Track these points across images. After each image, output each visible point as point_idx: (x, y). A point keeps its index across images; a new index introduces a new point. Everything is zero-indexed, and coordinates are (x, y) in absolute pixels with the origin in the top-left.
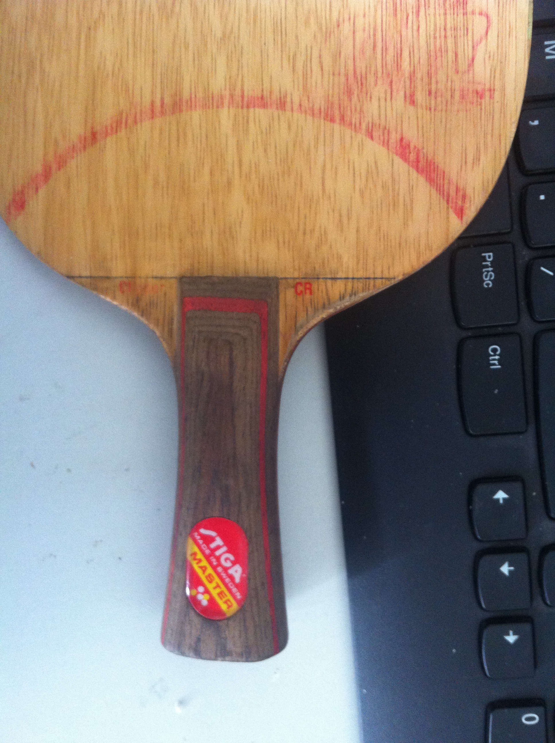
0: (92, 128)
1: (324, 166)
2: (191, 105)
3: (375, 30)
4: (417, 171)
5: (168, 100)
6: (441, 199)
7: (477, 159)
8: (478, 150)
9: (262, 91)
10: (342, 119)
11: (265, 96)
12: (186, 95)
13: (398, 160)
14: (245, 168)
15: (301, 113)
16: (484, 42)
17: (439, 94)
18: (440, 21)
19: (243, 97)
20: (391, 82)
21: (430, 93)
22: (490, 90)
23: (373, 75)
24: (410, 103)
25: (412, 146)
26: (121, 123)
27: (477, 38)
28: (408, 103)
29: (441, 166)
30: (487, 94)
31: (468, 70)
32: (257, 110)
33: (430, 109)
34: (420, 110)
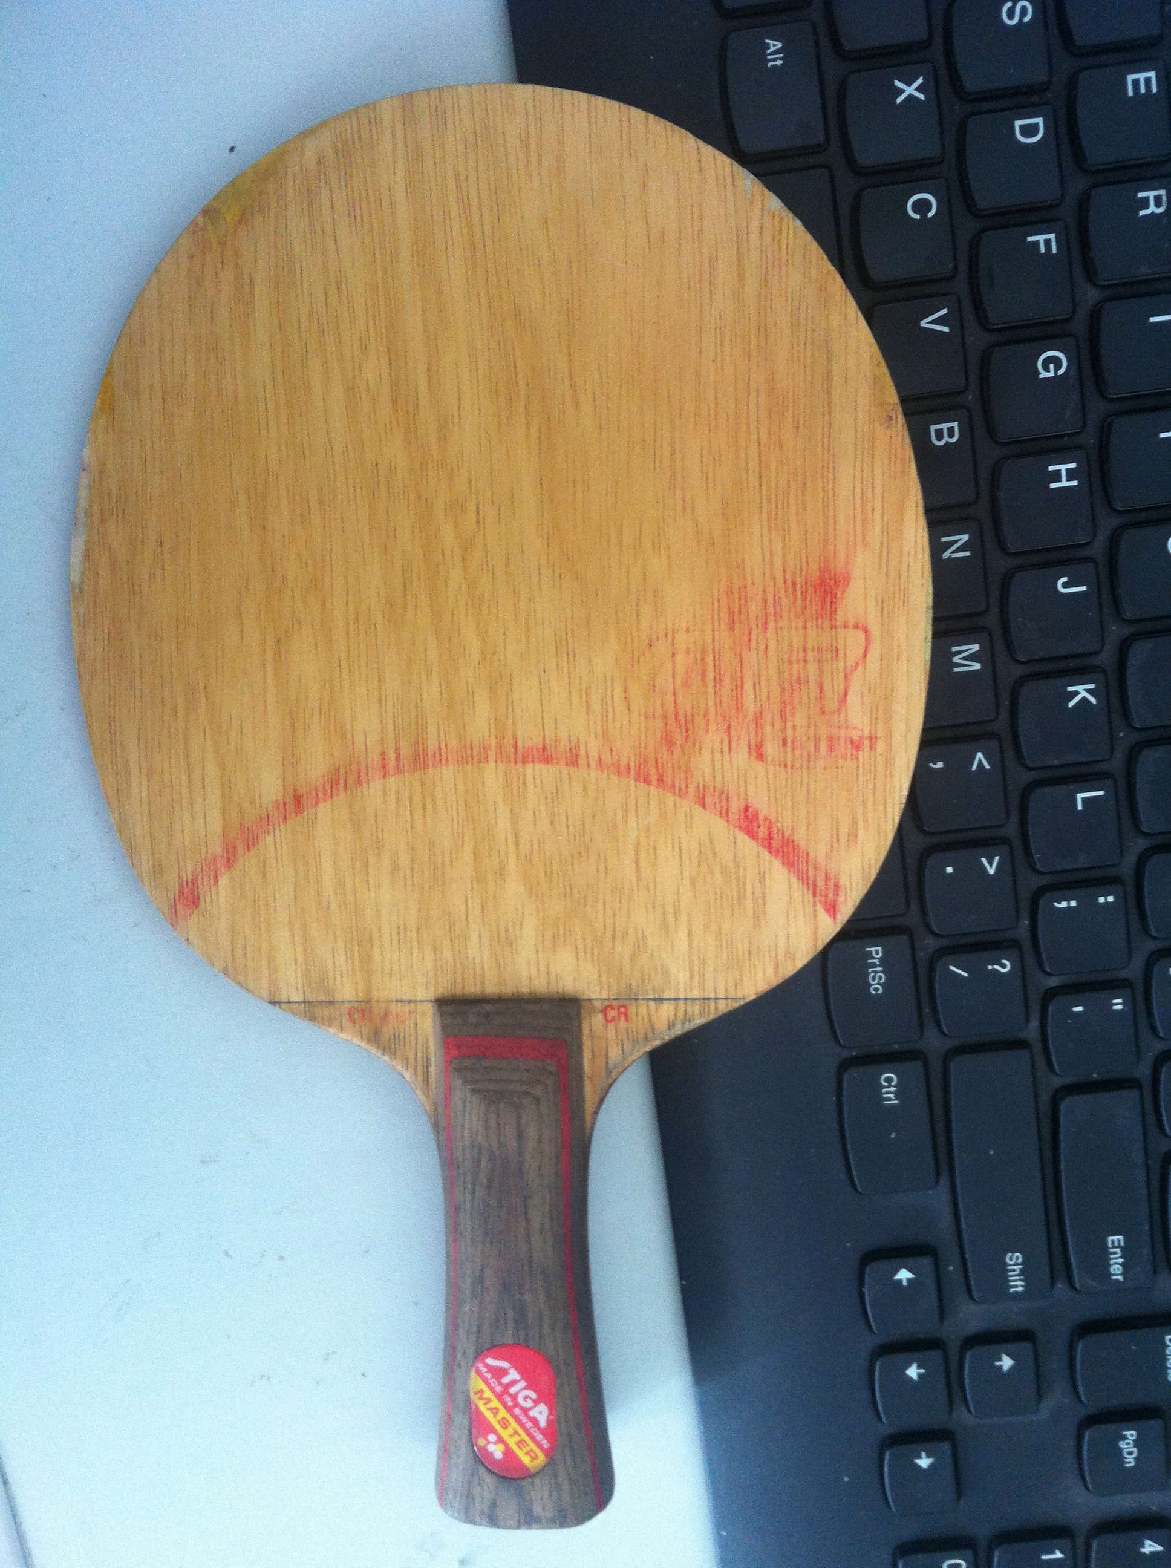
0: (295, 790)
1: (638, 844)
2: (440, 758)
3: (704, 652)
4: (770, 852)
5: (406, 751)
6: (805, 890)
7: (853, 836)
8: (855, 821)
9: (544, 738)
10: (661, 779)
11: (548, 746)
12: (432, 744)
13: (743, 838)
14: (524, 847)
15: (602, 771)
16: (860, 669)
17: (797, 744)
18: (797, 641)
19: (516, 747)
20: (729, 727)
21: (785, 744)
22: (870, 738)
23: (702, 716)
24: (757, 758)
25: (761, 817)
26: (338, 782)
27: (851, 661)
28: (753, 758)
29: (803, 844)
30: (867, 743)
31: (838, 710)
32: (538, 766)
33: (785, 766)
34: (771, 769)
